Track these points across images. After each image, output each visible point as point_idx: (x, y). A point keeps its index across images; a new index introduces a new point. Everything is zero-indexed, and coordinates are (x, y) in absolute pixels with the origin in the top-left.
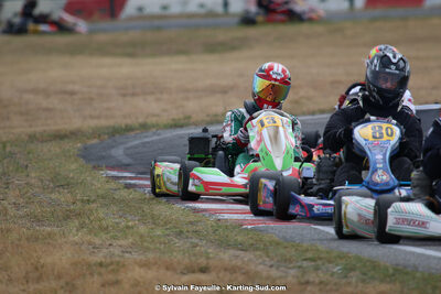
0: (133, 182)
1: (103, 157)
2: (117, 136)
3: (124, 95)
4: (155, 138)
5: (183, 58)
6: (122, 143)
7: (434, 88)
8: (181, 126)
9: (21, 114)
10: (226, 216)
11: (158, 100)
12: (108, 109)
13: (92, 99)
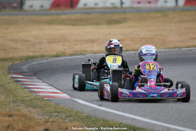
0: (19, 79)
1: (17, 69)
2: (29, 60)
3: (49, 43)
4: (45, 61)
5: (93, 27)
6: (29, 63)
7: (183, 41)
8: (58, 56)
9: (3, 50)
10: (41, 94)
11: (63, 45)
12: (41, 48)
13: (35, 44)
